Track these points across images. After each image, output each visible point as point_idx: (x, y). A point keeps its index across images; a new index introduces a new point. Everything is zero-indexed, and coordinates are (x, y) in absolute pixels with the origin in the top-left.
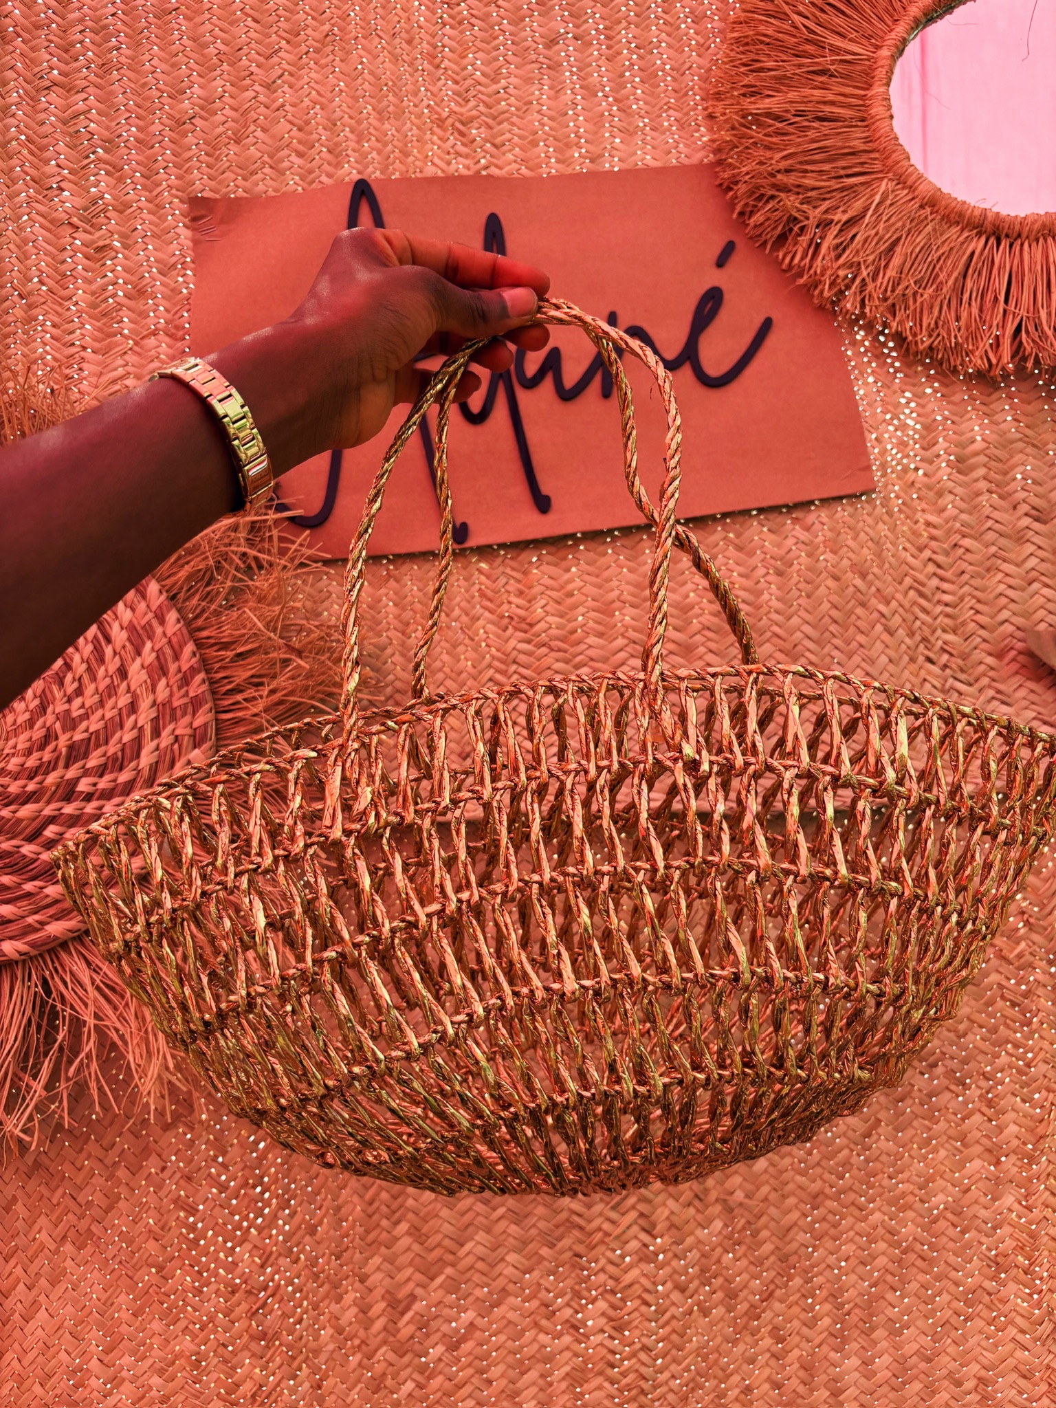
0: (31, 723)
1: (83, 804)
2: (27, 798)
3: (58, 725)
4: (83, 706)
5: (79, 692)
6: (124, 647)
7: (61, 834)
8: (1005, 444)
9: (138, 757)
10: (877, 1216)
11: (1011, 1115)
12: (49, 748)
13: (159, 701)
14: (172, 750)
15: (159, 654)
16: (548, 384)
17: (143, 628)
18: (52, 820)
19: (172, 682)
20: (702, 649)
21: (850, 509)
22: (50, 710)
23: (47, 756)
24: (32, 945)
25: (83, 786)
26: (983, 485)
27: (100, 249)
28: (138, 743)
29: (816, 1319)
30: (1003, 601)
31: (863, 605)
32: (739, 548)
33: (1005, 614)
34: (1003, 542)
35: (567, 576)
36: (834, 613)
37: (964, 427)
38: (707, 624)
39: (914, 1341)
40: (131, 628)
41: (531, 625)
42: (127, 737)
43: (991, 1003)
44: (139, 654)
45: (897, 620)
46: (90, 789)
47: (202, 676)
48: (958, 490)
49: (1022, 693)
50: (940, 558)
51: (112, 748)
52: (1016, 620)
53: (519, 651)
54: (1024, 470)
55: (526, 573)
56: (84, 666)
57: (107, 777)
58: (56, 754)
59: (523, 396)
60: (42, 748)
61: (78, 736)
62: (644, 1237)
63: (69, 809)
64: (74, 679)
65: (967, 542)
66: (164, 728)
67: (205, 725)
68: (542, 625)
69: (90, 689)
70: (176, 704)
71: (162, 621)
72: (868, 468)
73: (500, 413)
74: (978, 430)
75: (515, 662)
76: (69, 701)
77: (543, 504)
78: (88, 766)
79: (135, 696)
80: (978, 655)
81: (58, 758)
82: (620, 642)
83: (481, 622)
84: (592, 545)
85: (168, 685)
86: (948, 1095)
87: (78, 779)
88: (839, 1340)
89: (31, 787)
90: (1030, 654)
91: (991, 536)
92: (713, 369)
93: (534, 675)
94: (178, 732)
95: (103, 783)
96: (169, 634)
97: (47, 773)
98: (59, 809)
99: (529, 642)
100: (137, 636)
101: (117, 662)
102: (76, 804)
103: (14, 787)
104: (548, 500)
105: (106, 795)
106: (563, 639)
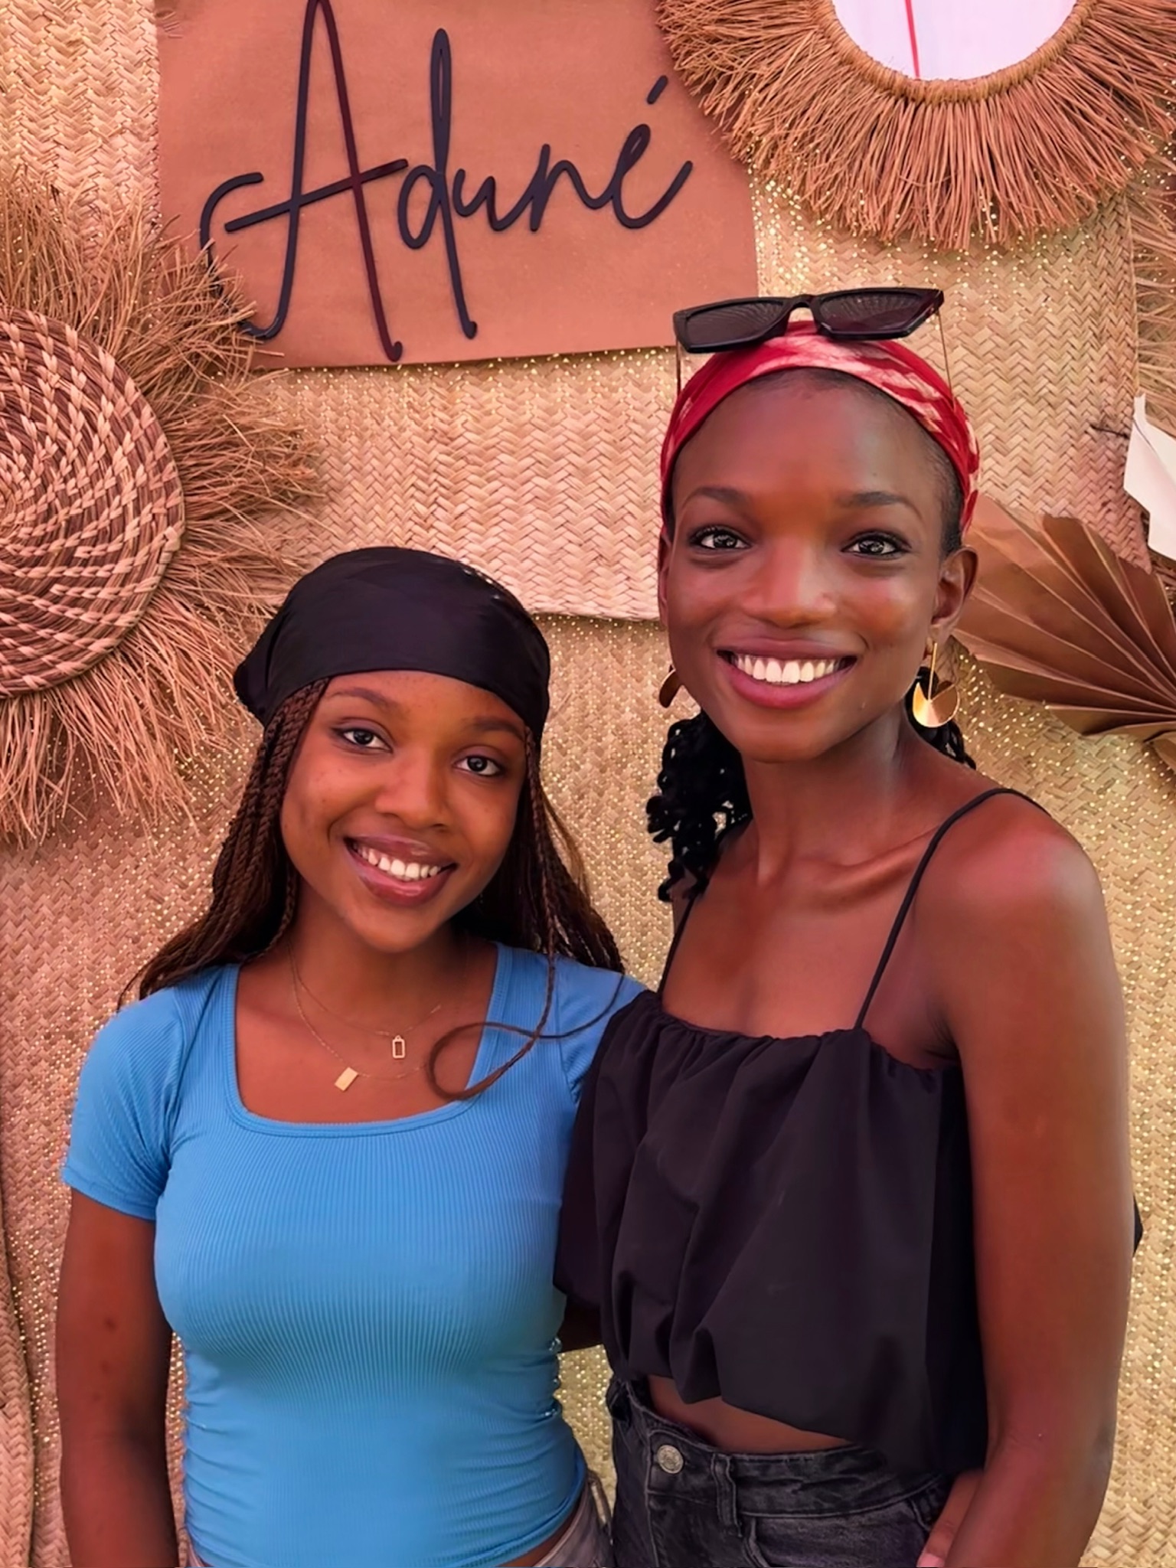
0: (36, 498)
1: (81, 568)
2: (37, 562)
3: (57, 502)
4: (76, 486)
5: (73, 473)
6: (108, 437)
7: (64, 592)
9: (124, 531)
12: (52, 521)
13: (138, 484)
14: (151, 528)
15: (137, 444)
16: (482, 211)
17: (123, 419)
18: (56, 580)
19: (148, 468)
20: (597, 474)
22: (50, 488)
23: (50, 527)
24: (47, 679)
25: (80, 553)
27: (73, 44)
28: (122, 521)
32: (638, 385)
35: (486, 396)
38: (603, 451)
40: (113, 420)
41: (452, 440)
42: (114, 515)
44: (121, 444)
46: (86, 556)
47: (172, 464)
51: (103, 523)
53: (441, 463)
55: (450, 390)
56: (76, 452)
57: (99, 547)
58: (56, 526)
59: (458, 222)
60: (45, 521)
61: (74, 511)
63: (69, 573)
64: (68, 464)
66: (144, 506)
67: (177, 506)
68: (460, 441)
69: (82, 472)
70: (152, 488)
71: (139, 415)
73: (437, 239)
75: (435, 471)
76: (65, 481)
77: (470, 330)
78: (83, 537)
79: (118, 479)
81: (59, 529)
82: (529, 461)
83: (408, 433)
84: (509, 370)
85: (145, 471)
87: (76, 547)
89: (39, 552)
92: (633, 212)
93: (451, 484)
94: (155, 511)
95: (97, 551)
96: (144, 426)
97: (50, 541)
98: (62, 572)
99: (449, 454)
100: (119, 427)
101: (103, 450)
102: (76, 569)
103: (25, 552)
104: (474, 326)
105: (100, 562)
106: (479, 454)
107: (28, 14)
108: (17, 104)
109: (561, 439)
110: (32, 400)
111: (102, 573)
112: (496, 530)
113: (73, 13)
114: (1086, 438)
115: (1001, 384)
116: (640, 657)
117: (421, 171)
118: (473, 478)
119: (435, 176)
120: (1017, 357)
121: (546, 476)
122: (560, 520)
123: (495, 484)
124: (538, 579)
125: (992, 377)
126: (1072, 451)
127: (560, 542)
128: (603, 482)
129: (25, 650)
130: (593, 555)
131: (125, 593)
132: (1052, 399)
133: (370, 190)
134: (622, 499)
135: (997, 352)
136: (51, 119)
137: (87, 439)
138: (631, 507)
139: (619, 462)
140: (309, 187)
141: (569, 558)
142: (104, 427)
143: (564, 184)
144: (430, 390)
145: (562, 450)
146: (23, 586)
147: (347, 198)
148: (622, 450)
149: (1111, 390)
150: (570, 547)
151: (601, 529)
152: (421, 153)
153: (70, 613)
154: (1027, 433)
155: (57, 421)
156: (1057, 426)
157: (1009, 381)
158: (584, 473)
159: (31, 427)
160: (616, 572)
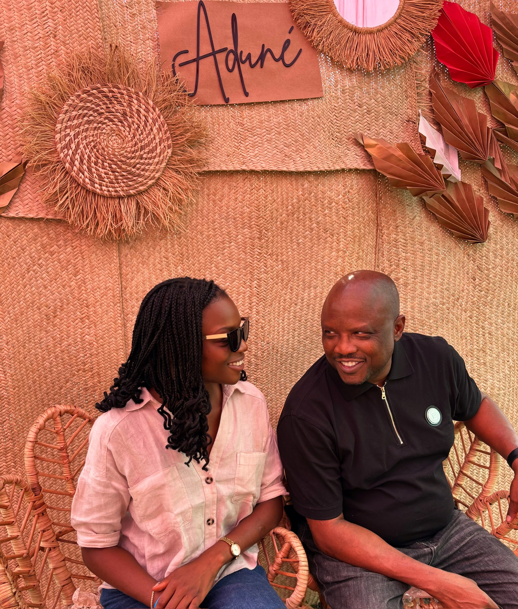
0: (132, 140)
2: (132, 158)
3: (138, 141)
4: (143, 137)
5: (142, 133)
6: (151, 123)
7: (140, 167)
8: (353, 87)
9: (156, 150)
10: (313, 264)
11: (342, 243)
13: (160, 137)
14: (164, 149)
15: (159, 125)
16: (248, 62)
18: (138, 163)
20: (283, 133)
21: (317, 101)
24: (137, 191)
25: (145, 156)
26: (348, 97)
27: (134, 14)
28: (156, 146)
29: (299, 285)
30: (350, 126)
31: (319, 125)
32: (292, 109)
33: (350, 129)
34: (351, 112)
35: (252, 113)
36: (312, 126)
37: (344, 82)
38: (284, 127)
39: (319, 290)
40: (152, 119)
41: (243, 125)
42: (154, 145)
43: (339, 218)
44: (155, 126)
45: (326, 129)
47: (169, 132)
48: (342, 98)
49: (353, 148)
50: (337, 115)
51: (151, 148)
52: (352, 131)
53: (241, 131)
54: (357, 93)
55: (242, 112)
57: (150, 154)
58: (138, 148)
59: (241, 65)
60: (135, 146)
61: (142, 144)
62: (265, 268)
63: (142, 161)
64: (140, 131)
65: (343, 111)
66: (161, 144)
67: (170, 144)
68: (246, 125)
69: (145, 133)
70: (163, 138)
71: (160, 118)
72: (322, 91)
73: (236, 69)
74: (347, 83)
75: (239, 134)
76: (140, 136)
77: (247, 94)
78: (145, 151)
79: (155, 135)
80: (343, 139)
82: (264, 130)
83: (231, 124)
84: (258, 106)
85: (162, 133)
86: (329, 238)
87: (143, 154)
88: (304, 290)
89: (133, 155)
90: (355, 139)
91: (349, 110)
92: (288, 62)
93: (244, 137)
95: (149, 156)
96: (161, 121)
97: (136, 152)
99: (243, 129)
100: (155, 121)
101: (150, 127)
102: (144, 160)
103: (129, 155)
104: (248, 93)
105: (150, 158)
106: (251, 129)
107: (122, 6)
108: (119, 31)
109: (273, 124)
110: (130, 112)
111: (151, 162)
112: (257, 149)
113: (134, 6)
114: (405, 124)
115: (383, 109)
116: (297, 184)
117: (231, 51)
118: (250, 135)
119: (234, 52)
120: (387, 102)
121: (270, 134)
122: (274, 146)
123: (256, 137)
124: (270, 162)
125: (381, 107)
126: (402, 127)
127: (275, 152)
128: (285, 135)
129: (130, 183)
130: (284, 155)
131: (157, 168)
132: (396, 113)
133: (217, 56)
134: (290, 140)
135: (382, 101)
136: (129, 35)
137: (146, 124)
138: (293, 142)
139: (289, 130)
140: (201, 55)
141: (277, 156)
142: (150, 121)
143: (269, 55)
144: (236, 112)
145: (273, 127)
146: (129, 165)
147: (212, 57)
148: (289, 127)
149: (410, 111)
150: (277, 153)
151: (285, 148)
152: (231, 47)
153: (142, 173)
154: (390, 122)
155: (137, 118)
156: (397, 121)
157: (385, 108)
158: (279, 133)
159: (130, 120)
160: (291, 159)
